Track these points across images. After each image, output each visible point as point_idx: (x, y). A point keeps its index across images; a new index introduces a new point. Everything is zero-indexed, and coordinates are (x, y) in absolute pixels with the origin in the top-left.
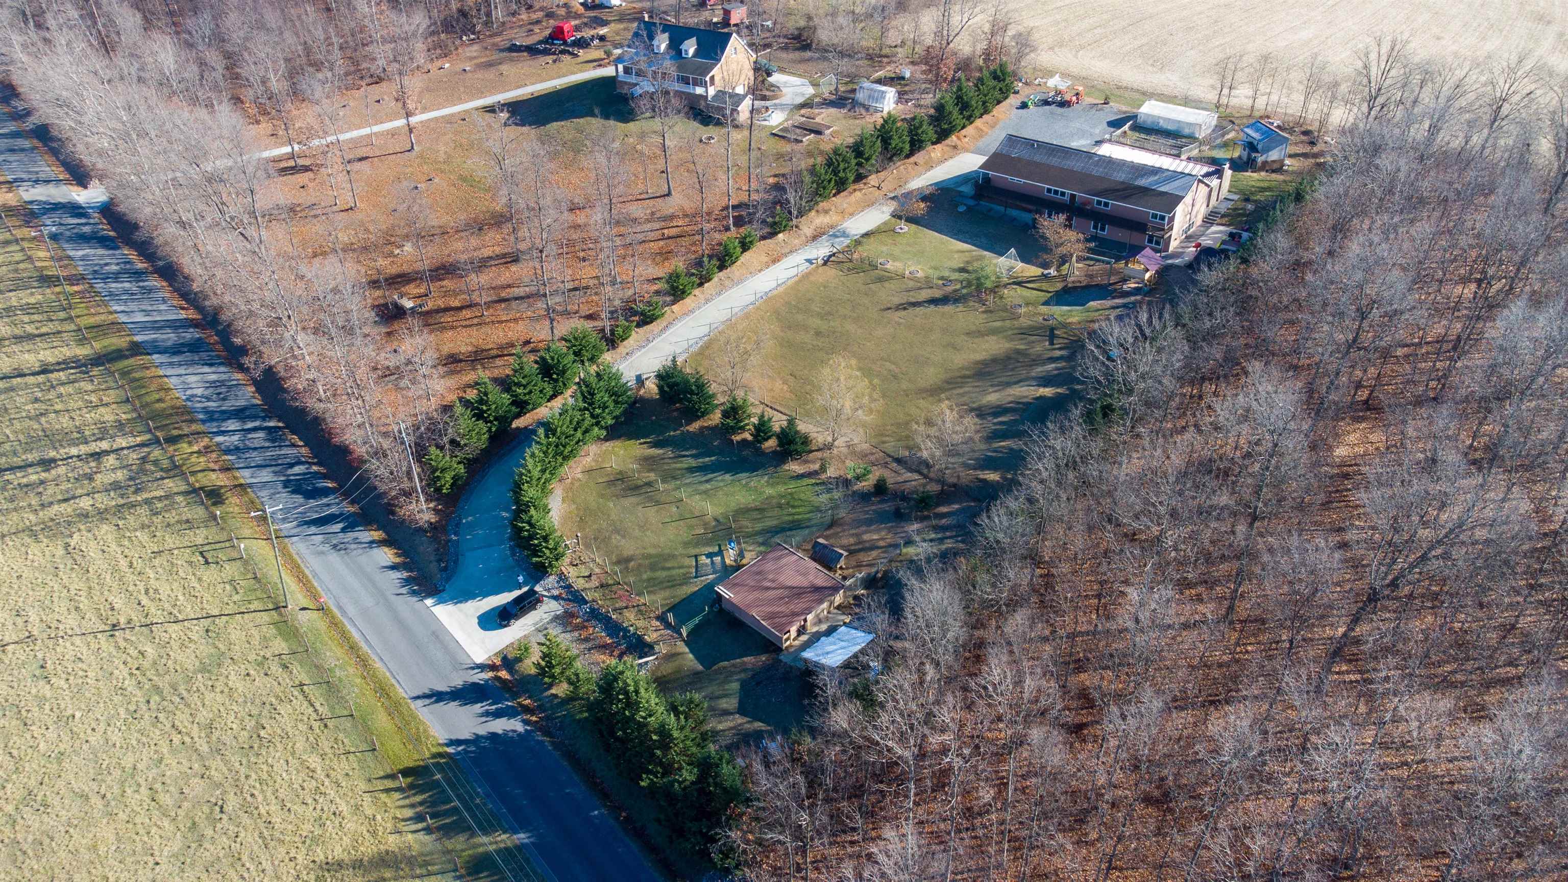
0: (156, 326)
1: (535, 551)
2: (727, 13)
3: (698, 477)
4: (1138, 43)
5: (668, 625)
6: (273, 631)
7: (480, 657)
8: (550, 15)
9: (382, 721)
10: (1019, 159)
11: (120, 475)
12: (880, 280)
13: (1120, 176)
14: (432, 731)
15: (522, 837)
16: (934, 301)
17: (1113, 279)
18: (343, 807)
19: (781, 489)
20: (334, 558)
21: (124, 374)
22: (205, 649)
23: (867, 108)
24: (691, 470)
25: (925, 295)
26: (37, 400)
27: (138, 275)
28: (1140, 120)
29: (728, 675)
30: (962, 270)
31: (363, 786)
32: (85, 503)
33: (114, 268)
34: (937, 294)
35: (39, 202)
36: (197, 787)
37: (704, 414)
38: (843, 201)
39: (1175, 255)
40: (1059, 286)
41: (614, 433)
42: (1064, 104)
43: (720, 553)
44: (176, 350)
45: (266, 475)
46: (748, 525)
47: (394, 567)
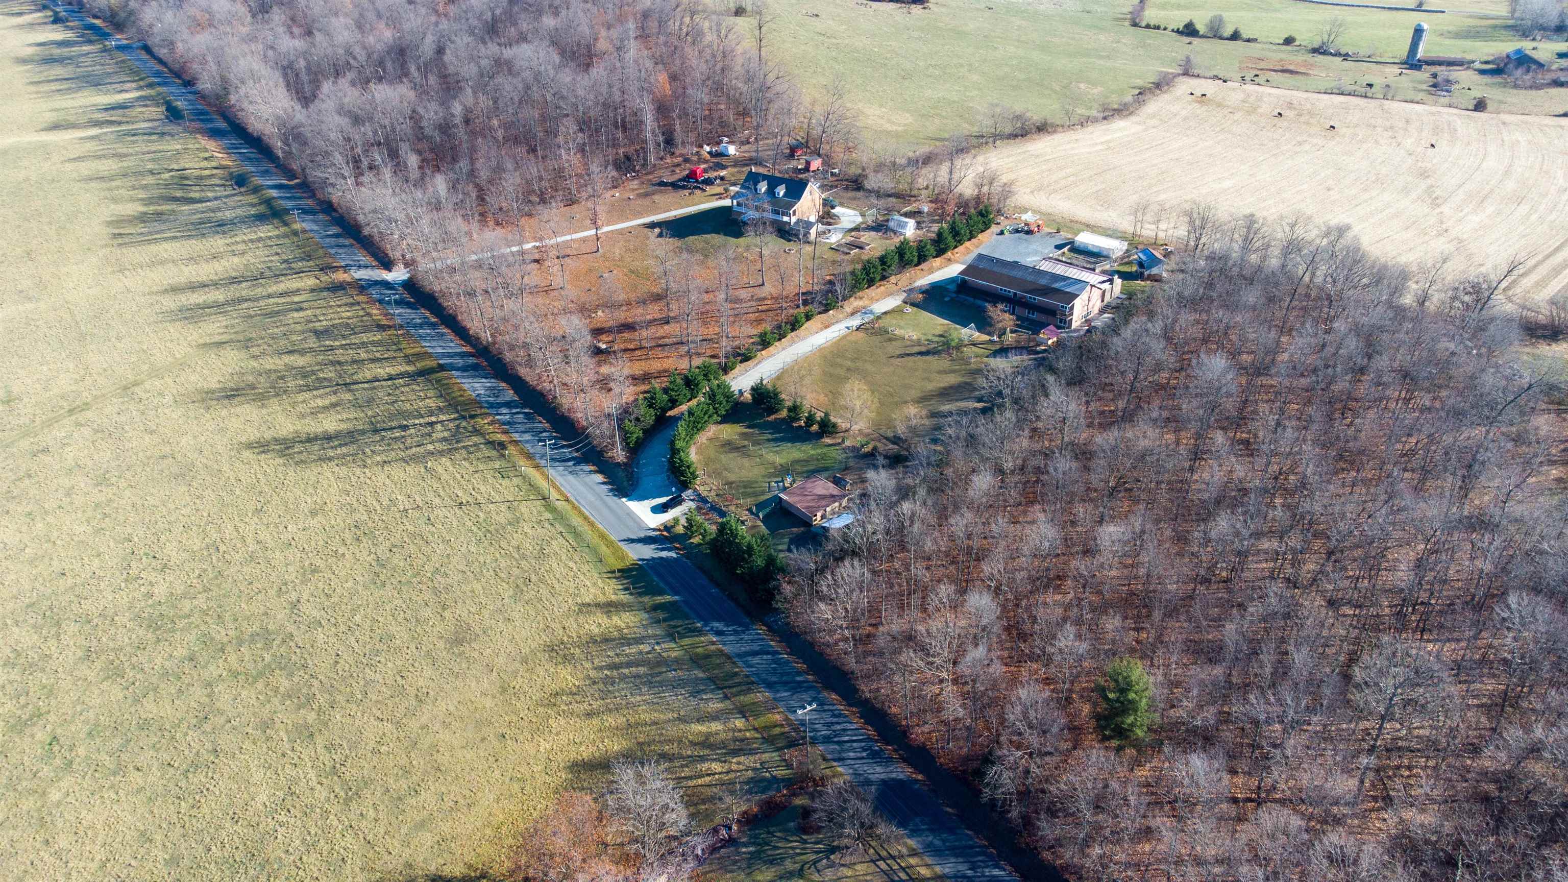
0: (449, 355)
1: (683, 474)
2: (808, 163)
3: (772, 444)
4: (1097, 188)
5: (752, 513)
6: (543, 509)
7: (653, 526)
8: (686, 160)
9: (604, 549)
10: (983, 270)
11: (446, 434)
12: (890, 340)
13: (1043, 282)
14: (630, 555)
15: (676, 598)
16: (921, 353)
17: (1032, 344)
18: (588, 583)
19: (819, 451)
20: (571, 478)
21: (438, 381)
22: (510, 516)
23: (895, 232)
24: (769, 440)
25: (916, 349)
26: (389, 394)
27: (433, 326)
28: (1077, 244)
29: (783, 536)
30: (941, 336)
31: (597, 575)
32: (430, 447)
33: (419, 321)
34: (923, 349)
35: (365, 280)
36: (516, 571)
37: (777, 411)
38: (872, 292)
39: (1075, 331)
40: (998, 347)
41: (726, 419)
42: (1029, 232)
43: (783, 481)
44: (464, 369)
45: (527, 437)
46: (799, 468)
47: (603, 483)
